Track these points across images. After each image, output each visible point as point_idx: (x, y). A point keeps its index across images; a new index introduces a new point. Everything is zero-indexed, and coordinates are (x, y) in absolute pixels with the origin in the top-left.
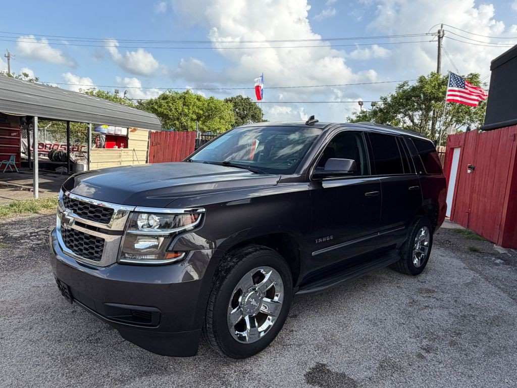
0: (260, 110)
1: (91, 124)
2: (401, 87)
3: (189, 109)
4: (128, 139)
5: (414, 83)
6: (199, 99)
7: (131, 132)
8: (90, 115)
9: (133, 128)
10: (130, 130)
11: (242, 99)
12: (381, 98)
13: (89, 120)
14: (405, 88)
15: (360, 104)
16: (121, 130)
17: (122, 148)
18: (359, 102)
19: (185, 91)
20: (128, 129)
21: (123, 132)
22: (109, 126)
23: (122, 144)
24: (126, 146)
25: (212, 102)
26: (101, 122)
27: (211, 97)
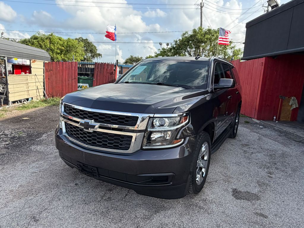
0: (95, 47)
1: (6, 58)
2: (184, 34)
3: (54, 46)
4: (31, 67)
5: (191, 33)
6: (60, 39)
7: (32, 62)
8: (5, 51)
9: (34, 60)
10: (31, 61)
11: (83, 40)
12: (174, 41)
13: (5, 55)
14: (186, 35)
15: (160, 44)
16: (26, 62)
17: (28, 74)
18: (160, 43)
19: (50, 34)
20: (30, 60)
21: (27, 62)
22: (18, 58)
23: (27, 71)
24: (30, 73)
25: (70, 42)
26: (13, 56)
27: (69, 38)
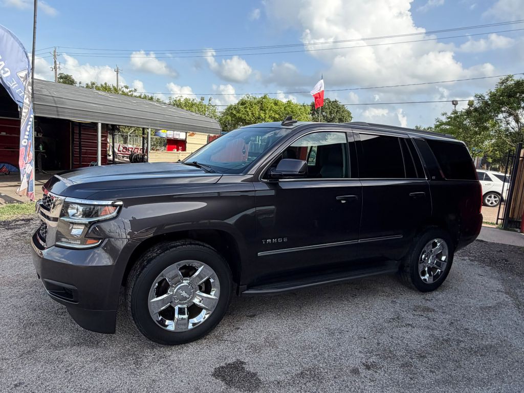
0: (349, 113)
1: (150, 129)
2: (504, 82)
3: (265, 114)
4: (186, 142)
6: (276, 104)
7: (189, 136)
8: (149, 121)
9: (191, 132)
10: (188, 134)
11: (330, 102)
13: (148, 126)
14: (509, 83)
15: (454, 104)
16: (179, 135)
17: (180, 151)
18: (453, 101)
20: (186, 133)
21: (181, 136)
22: (167, 130)
23: (180, 148)
24: (184, 149)
25: (289, 106)
26: (160, 127)
27: (288, 101)
